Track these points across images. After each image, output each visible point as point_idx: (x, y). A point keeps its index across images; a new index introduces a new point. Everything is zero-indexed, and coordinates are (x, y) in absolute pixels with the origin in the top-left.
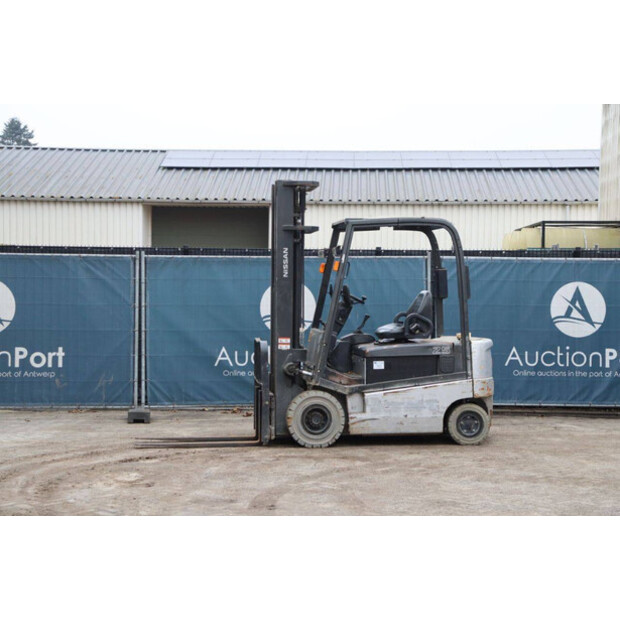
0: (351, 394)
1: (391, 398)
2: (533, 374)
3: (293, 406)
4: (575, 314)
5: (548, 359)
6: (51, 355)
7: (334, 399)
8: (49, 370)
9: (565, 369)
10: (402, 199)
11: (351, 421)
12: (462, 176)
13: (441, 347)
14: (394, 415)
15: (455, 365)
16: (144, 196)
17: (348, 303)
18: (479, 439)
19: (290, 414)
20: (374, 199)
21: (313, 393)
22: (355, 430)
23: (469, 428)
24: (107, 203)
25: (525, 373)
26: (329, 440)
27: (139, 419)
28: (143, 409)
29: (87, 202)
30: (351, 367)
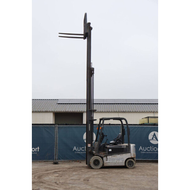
0: (104, 157)
1: (113, 158)
2: (145, 152)
3: (91, 160)
4: (154, 139)
5: (149, 149)
6: (36, 149)
7: (100, 158)
8: (36, 152)
9: (152, 151)
10: (115, 111)
11: (104, 163)
12: (129, 105)
13: (124, 146)
14: (114, 162)
15: (127, 150)
16: (53, 110)
17: (103, 136)
18: (133, 167)
19: (91, 161)
20: (108, 111)
21: (95, 157)
22: (105, 165)
23: (131, 165)
24: (44, 112)
25: (143, 152)
26: (99, 167)
27: (56, 163)
28: (57, 161)
29: (39, 112)
30: (104, 151)
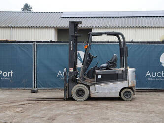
0: (91, 85)
1: (103, 86)
3: (73, 89)
5: (159, 75)
6: (9, 73)
7: (86, 87)
8: (8, 77)
11: (91, 93)
13: (118, 71)
14: (104, 92)
15: (123, 77)
17: (91, 58)
18: (130, 99)
19: (73, 91)
21: (79, 85)
22: (92, 96)
23: (127, 96)
26: (84, 99)
